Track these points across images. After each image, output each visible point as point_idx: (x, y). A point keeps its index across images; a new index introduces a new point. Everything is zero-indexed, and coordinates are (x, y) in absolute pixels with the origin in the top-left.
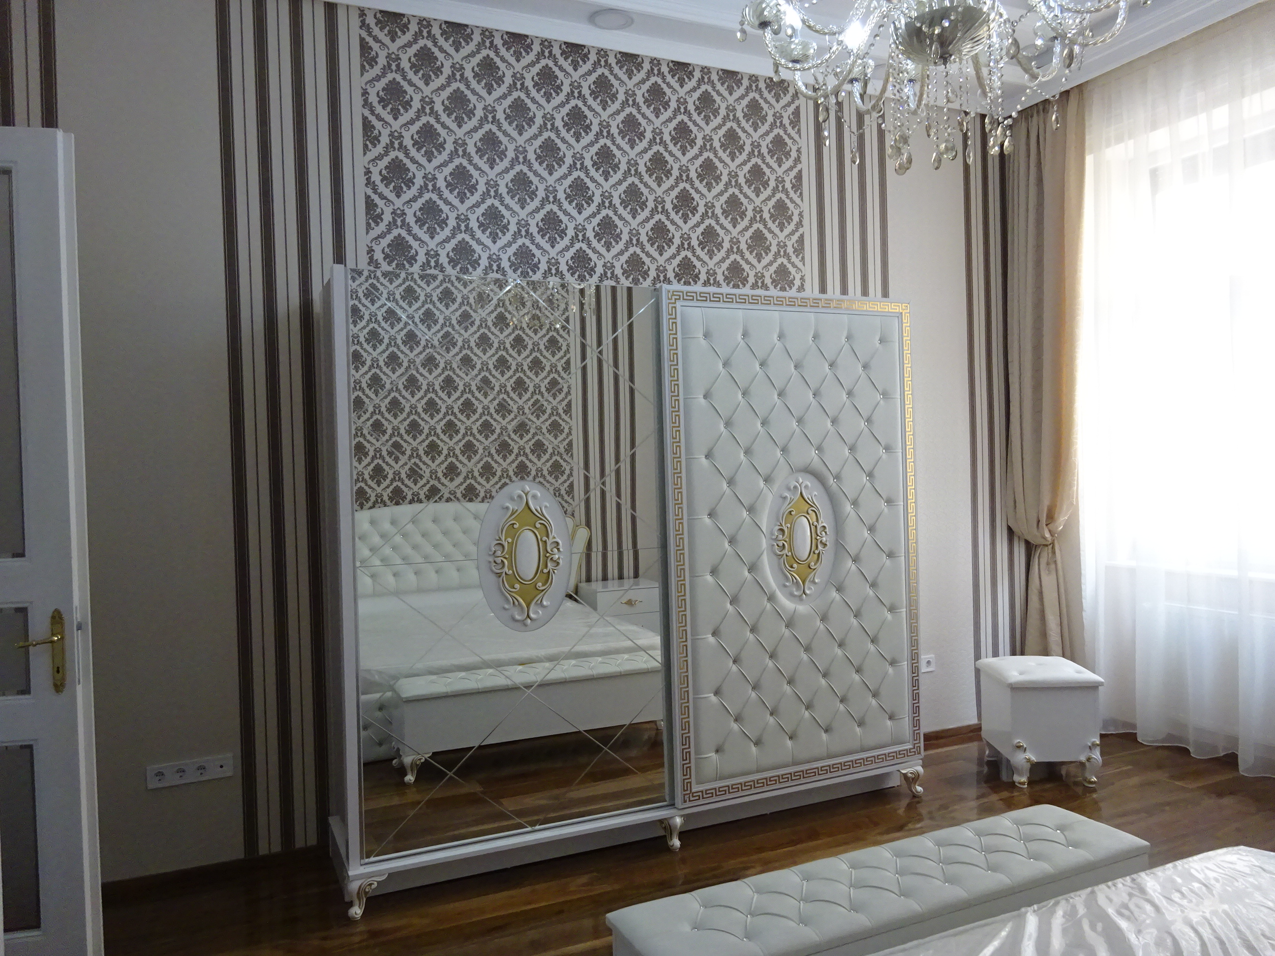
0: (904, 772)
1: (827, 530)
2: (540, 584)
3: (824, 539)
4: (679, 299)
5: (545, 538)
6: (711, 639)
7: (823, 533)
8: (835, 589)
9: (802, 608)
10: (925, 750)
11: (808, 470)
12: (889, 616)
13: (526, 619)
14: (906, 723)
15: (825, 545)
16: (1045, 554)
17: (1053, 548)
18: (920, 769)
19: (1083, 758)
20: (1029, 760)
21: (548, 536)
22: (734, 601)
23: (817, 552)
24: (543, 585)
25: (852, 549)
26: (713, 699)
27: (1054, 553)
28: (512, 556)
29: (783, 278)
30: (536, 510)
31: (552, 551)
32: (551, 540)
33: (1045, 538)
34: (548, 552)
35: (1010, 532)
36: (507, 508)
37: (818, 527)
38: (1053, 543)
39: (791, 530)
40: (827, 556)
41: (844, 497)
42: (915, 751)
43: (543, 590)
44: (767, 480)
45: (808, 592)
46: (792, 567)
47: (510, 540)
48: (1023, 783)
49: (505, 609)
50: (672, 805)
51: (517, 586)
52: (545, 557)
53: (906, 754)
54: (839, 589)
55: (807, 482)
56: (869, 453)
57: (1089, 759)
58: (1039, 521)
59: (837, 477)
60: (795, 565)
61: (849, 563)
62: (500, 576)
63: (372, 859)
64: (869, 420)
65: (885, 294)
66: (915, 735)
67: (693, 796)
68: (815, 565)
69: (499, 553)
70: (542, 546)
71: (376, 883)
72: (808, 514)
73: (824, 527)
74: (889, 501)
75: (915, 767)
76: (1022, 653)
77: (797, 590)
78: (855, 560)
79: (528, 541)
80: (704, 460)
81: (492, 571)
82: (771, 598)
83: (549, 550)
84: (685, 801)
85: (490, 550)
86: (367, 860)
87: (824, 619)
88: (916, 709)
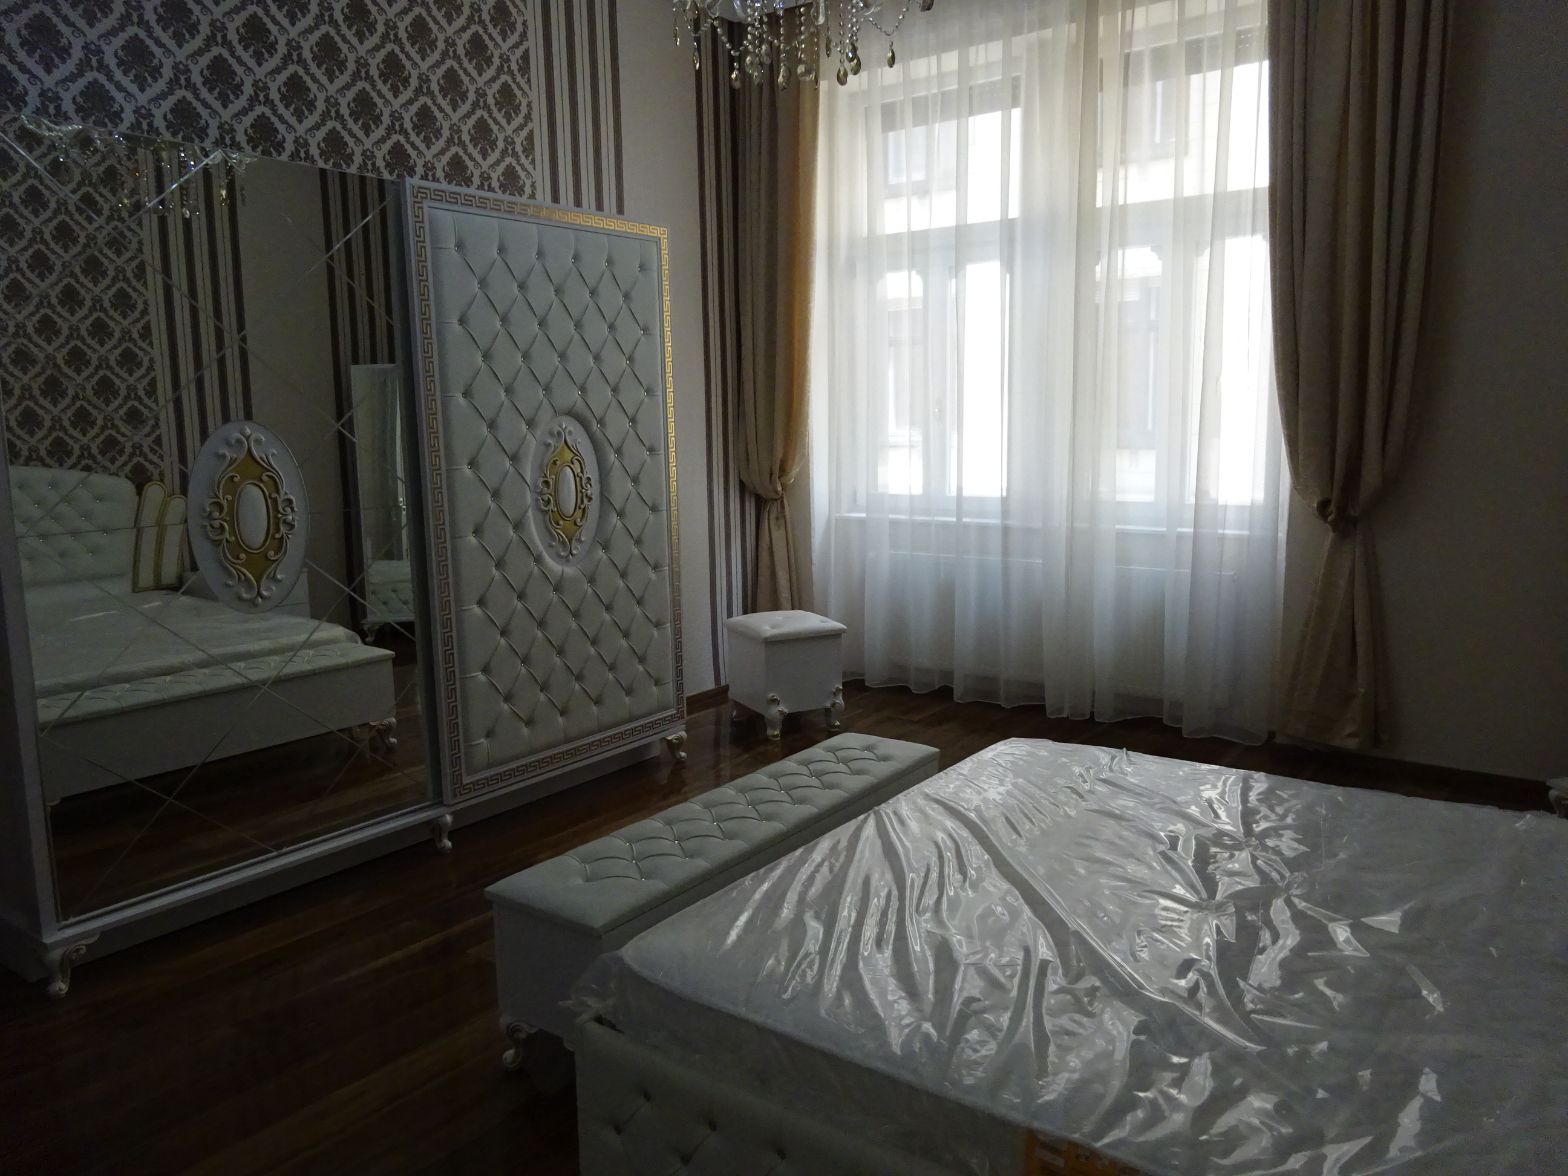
0: (669, 738)
1: (592, 482)
2: (272, 553)
3: (589, 492)
4: (426, 198)
5: (274, 495)
6: (477, 610)
7: (588, 485)
8: (601, 548)
9: (570, 570)
10: (688, 714)
11: (571, 413)
12: (653, 576)
13: (256, 597)
14: (670, 686)
15: (590, 499)
16: (775, 510)
17: (782, 502)
18: (683, 734)
19: (828, 705)
20: (782, 712)
21: (278, 492)
22: (499, 565)
23: (582, 506)
24: (276, 553)
25: (618, 502)
26: (482, 678)
27: (783, 507)
28: (234, 518)
29: (511, 181)
30: (261, 458)
31: (284, 510)
32: (283, 497)
33: (776, 492)
34: (279, 512)
35: (742, 486)
36: (224, 456)
37: (584, 479)
38: (782, 498)
39: (556, 482)
40: (593, 508)
41: (609, 446)
42: (678, 716)
43: (275, 561)
44: (531, 424)
45: (574, 552)
46: (558, 524)
47: (230, 497)
48: (777, 736)
49: (229, 586)
50: (440, 804)
51: (243, 556)
52: (276, 519)
53: (672, 719)
54: (606, 547)
55: (571, 426)
56: (632, 395)
57: (834, 705)
58: (771, 474)
59: (601, 422)
60: (561, 522)
61: (614, 519)
62: (219, 545)
63: (72, 920)
64: (631, 359)
65: (620, 210)
66: (679, 700)
67: (464, 790)
68: (581, 521)
69: (216, 514)
70: (272, 504)
71: (84, 947)
72: (572, 463)
73: (589, 479)
74: (652, 450)
75: (677, 733)
76: (754, 611)
77: (564, 551)
78: (621, 514)
79: (254, 498)
80: (461, 400)
81: (208, 538)
82: (538, 560)
83: (280, 508)
84: (455, 796)
85: (204, 510)
86: (64, 923)
87: (592, 581)
88: (679, 673)
